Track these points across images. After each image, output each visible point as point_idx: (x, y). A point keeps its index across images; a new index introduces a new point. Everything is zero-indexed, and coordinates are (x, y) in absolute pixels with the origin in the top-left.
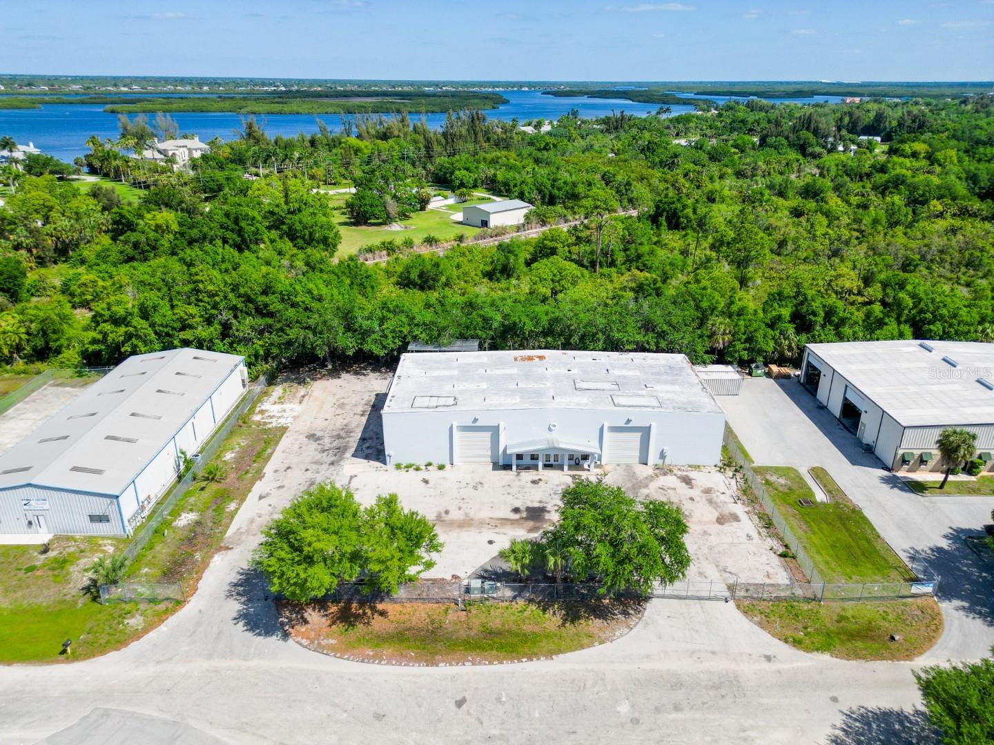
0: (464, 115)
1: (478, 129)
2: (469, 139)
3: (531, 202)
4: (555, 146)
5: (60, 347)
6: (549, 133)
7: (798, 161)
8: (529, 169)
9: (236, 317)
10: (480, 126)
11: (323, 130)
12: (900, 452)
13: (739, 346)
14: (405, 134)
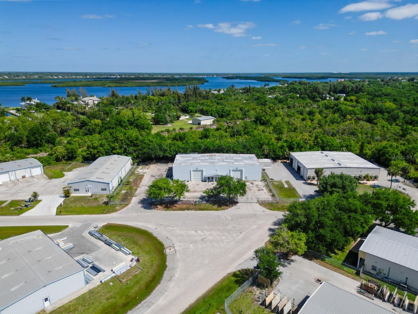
0: (191, 87)
1: (197, 93)
2: (193, 96)
3: (215, 117)
4: (224, 98)
5: (76, 156)
6: (223, 94)
7: (310, 103)
8: (215, 106)
9: (128, 147)
10: (197, 91)
11: (139, 93)
12: (308, 176)
13: (271, 153)
14: (170, 94)
